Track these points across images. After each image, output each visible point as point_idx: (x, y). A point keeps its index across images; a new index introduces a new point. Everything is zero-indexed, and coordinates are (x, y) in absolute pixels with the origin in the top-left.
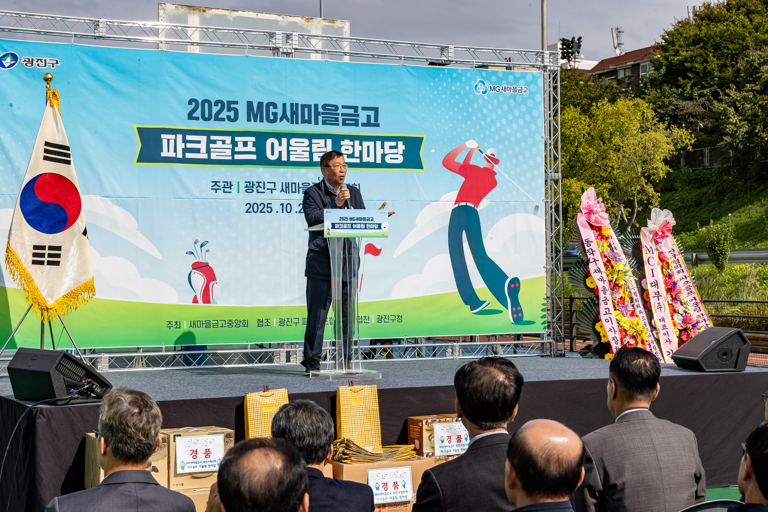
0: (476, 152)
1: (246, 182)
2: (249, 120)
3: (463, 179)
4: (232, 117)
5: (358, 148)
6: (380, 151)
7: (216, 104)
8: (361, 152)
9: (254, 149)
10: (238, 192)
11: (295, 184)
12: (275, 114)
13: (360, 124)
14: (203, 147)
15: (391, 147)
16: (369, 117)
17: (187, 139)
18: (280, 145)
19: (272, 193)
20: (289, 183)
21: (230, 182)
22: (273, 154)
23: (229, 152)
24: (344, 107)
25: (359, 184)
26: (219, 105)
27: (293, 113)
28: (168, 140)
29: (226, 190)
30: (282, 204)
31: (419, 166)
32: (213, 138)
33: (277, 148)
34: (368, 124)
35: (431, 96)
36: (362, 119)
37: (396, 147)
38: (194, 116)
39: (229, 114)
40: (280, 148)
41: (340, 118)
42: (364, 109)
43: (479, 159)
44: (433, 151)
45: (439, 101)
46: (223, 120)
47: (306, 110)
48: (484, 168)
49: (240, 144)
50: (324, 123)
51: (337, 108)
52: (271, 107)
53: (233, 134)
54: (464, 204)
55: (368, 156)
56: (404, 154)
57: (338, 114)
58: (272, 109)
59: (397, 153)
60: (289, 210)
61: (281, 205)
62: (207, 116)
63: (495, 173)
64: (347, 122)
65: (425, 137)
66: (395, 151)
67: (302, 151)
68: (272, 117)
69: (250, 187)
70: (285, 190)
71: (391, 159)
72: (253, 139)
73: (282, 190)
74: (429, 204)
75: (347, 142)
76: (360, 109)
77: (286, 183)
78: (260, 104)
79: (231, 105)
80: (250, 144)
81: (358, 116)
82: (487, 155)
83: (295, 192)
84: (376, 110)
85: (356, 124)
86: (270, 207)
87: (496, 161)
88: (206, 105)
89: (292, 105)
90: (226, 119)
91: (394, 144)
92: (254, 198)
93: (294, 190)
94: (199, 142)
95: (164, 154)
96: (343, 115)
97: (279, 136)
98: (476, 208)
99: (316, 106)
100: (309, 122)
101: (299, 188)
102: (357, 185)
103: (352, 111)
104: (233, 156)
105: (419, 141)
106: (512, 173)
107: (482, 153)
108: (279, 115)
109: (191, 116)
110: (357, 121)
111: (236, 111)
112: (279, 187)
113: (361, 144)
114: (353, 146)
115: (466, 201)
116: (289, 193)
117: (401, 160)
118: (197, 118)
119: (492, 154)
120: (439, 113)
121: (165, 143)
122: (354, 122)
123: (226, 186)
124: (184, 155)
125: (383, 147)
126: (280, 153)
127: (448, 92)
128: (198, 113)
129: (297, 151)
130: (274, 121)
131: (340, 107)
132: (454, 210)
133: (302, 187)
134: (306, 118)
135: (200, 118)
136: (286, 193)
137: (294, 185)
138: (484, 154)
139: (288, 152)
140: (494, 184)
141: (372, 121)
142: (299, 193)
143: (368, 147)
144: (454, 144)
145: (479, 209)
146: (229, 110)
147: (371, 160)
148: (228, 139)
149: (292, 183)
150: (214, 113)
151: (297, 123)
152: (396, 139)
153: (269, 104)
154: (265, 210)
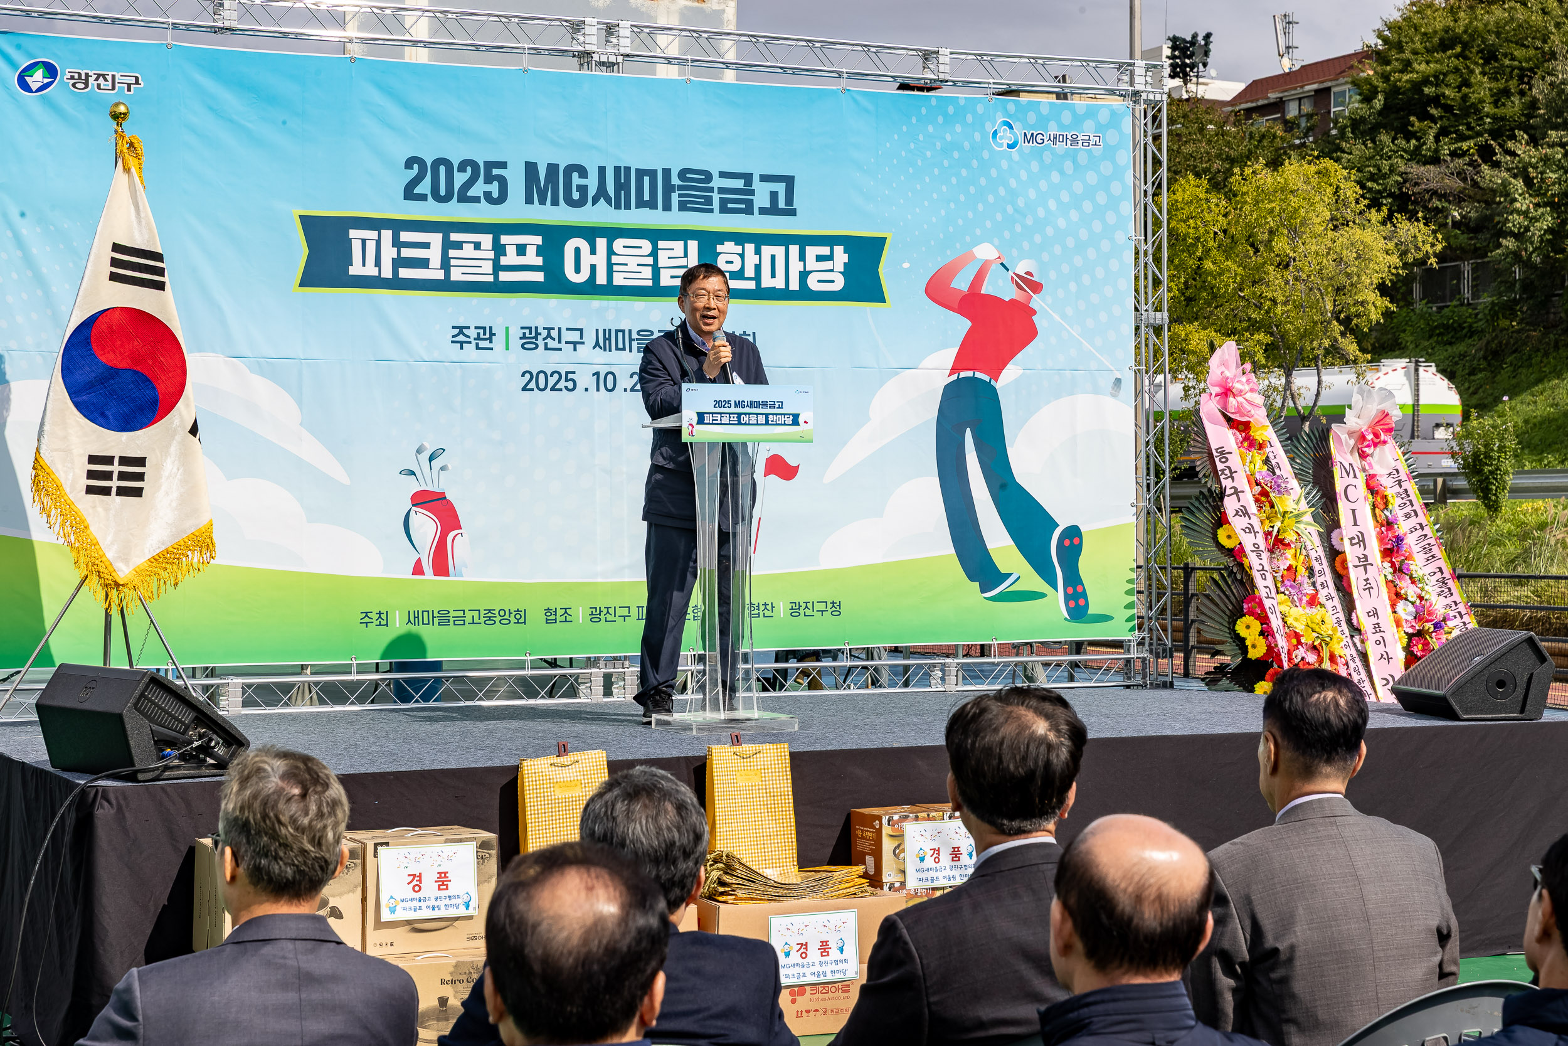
0: (995, 268)
1: (522, 328)
2: (529, 200)
3: (967, 324)
4: (495, 195)
5: (751, 259)
6: (796, 267)
7: (462, 167)
8: (758, 268)
9: (539, 261)
10: (507, 349)
11: (623, 331)
12: (583, 189)
13: (756, 211)
14: (434, 255)
15: (820, 258)
16: (774, 195)
17: (402, 239)
18: (593, 251)
19: (575, 350)
20: (610, 330)
21: (491, 328)
22: (577, 270)
23: (488, 267)
24: (723, 175)
25: (754, 333)
26: (469, 169)
27: (619, 187)
28: (364, 241)
29: (482, 344)
30: (597, 374)
31: (877, 296)
32: (455, 237)
33: (587, 260)
34: (773, 210)
35: (903, 154)
36: (761, 199)
37: (830, 257)
38: (416, 191)
39: (488, 188)
40: (593, 259)
41: (716, 197)
42: (764, 178)
43: (1000, 283)
44: (906, 265)
45: (920, 163)
46: (476, 200)
47: (647, 179)
48: (1012, 300)
49: (511, 251)
50: (683, 207)
51: (709, 177)
52: (575, 175)
53: (497, 230)
54: (969, 374)
55: (773, 275)
56: (847, 272)
57: (711, 190)
58: (576, 179)
59: (832, 271)
60: (610, 386)
61: (594, 375)
62: (443, 192)
63: (1034, 312)
64: (729, 206)
65: (889, 236)
66: (827, 265)
67: (638, 265)
68: (576, 196)
69: (530, 338)
70: (602, 345)
71: (819, 281)
72: (538, 240)
73: (597, 344)
74: (897, 374)
75: (729, 246)
76: (756, 179)
77: (604, 330)
78: (552, 169)
79: (492, 170)
80: (531, 251)
81: (752, 193)
82: (1016, 275)
83: (624, 349)
84: (789, 181)
85: (749, 210)
86: (573, 381)
87: (1036, 287)
88: (442, 169)
89: (617, 169)
90: (482, 199)
91: (825, 250)
92: (538, 360)
93: (620, 346)
94: (426, 246)
95: (356, 269)
96: (721, 190)
97: (590, 234)
98: (993, 383)
99: (667, 172)
100: (652, 205)
101: (631, 340)
102: (749, 335)
103: (739, 184)
104: (495, 273)
105: (878, 244)
106: (1069, 311)
107: (1008, 270)
108: (592, 191)
109: (409, 193)
110: (750, 203)
111: (503, 182)
112: (590, 338)
113: (758, 252)
114: (742, 256)
115: (974, 369)
116: (610, 350)
117: (839, 284)
118: (423, 198)
119: (1028, 273)
120: (918, 187)
121: (356, 247)
122: (743, 206)
123: (482, 336)
124: (395, 272)
125: (802, 257)
126: (593, 268)
127: (938, 145)
128: (424, 187)
129: (626, 265)
130: (581, 203)
131: (715, 175)
132: (947, 387)
133: (637, 339)
134: (647, 197)
135: (429, 197)
136: (605, 350)
137: (620, 335)
138: (1011, 273)
139: (610, 266)
140: (1031, 333)
141: (782, 204)
142: (631, 351)
143: (773, 257)
144: (949, 252)
145: (999, 385)
146: (489, 180)
147: (779, 283)
148: (486, 240)
149: (617, 331)
150: (457, 186)
151: (628, 207)
152: (830, 241)
153: (571, 169)
154: (560, 385)
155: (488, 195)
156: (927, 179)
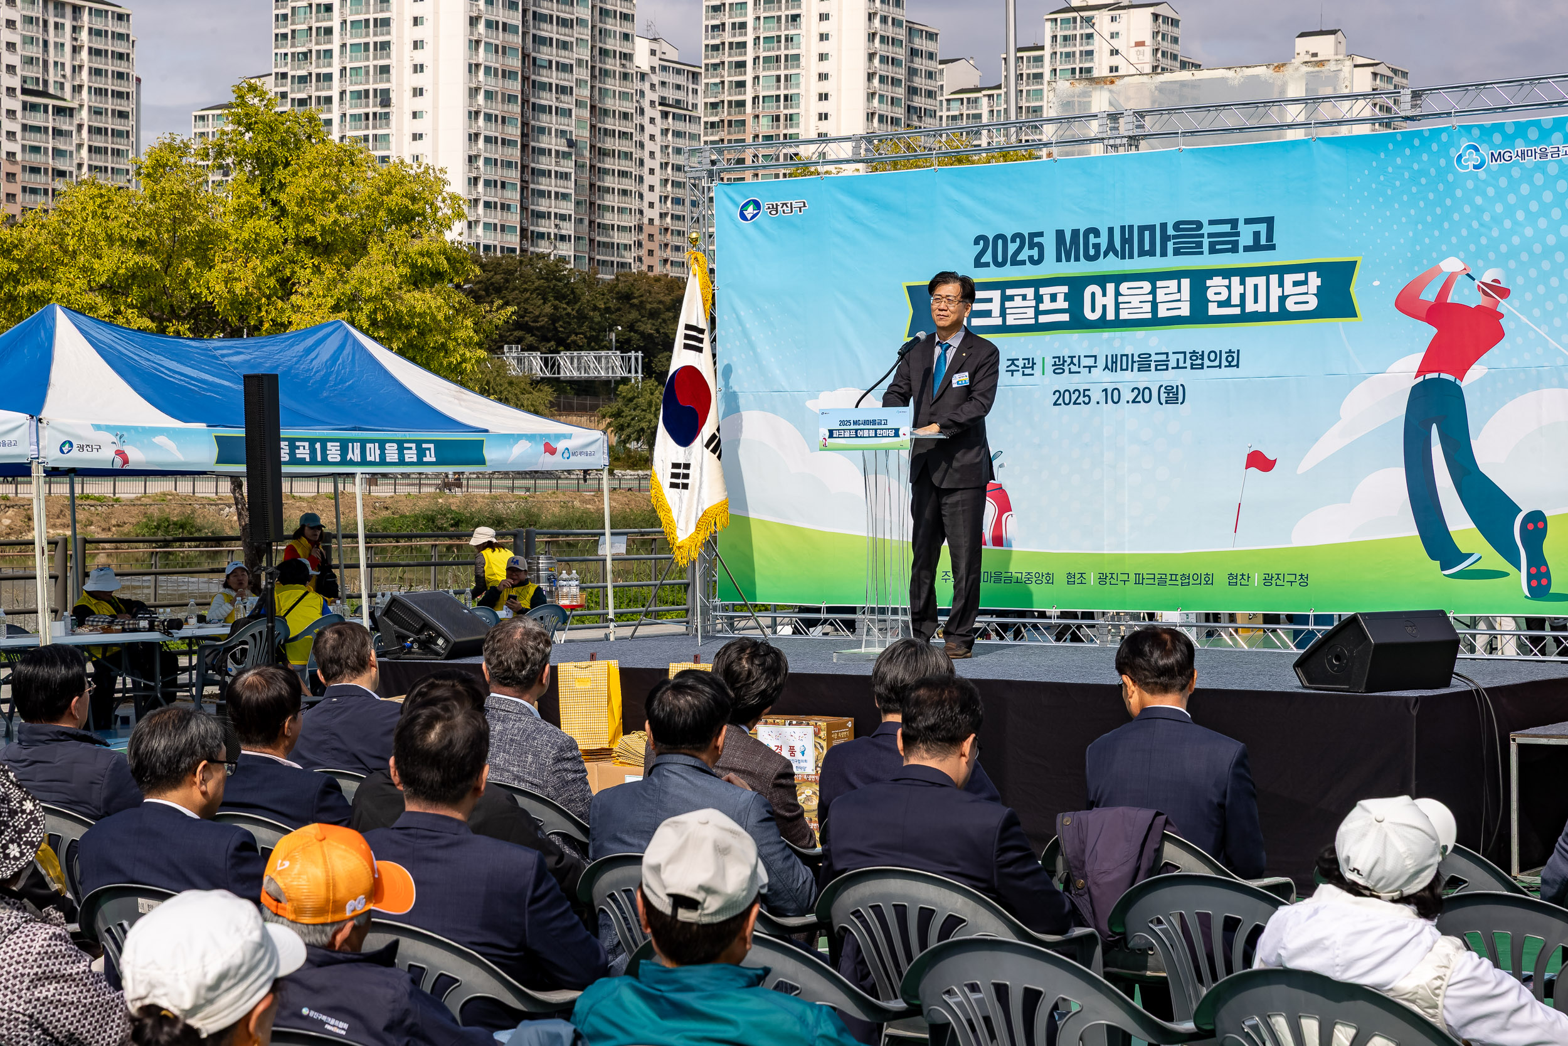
0: (1461, 279)
1: (1053, 358)
2: (1059, 260)
3: (1434, 331)
4: (1036, 258)
5: (1237, 289)
6: (1275, 292)
8: (1243, 297)
9: (1066, 305)
10: (1044, 374)
11: (1127, 356)
12: (1097, 246)
13: (1241, 249)
14: (995, 307)
15: (1296, 284)
16: (1257, 235)
18: (1104, 295)
19: (1090, 372)
20: (1116, 355)
21: (1033, 359)
22: (1093, 310)
23: (1031, 313)
24: (1211, 222)
26: (1018, 240)
27: (1124, 241)
30: (1106, 390)
31: (1349, 311)
32: (1009, 292)
33: (1100, 301)
34: (1256, 247)
35: (1374, 186)
36: (1246, 239)
37: (1305, 282)
38: (982, 260)
39: (1031, 252)
40: (1105, 301)
41: (1206, 242)
42: (1248, 221)
43: (1466, 292)
44: (1376, 283)
45: (1389, 192)
46: (1023, 263)
47: (1147, 233)
48: (1479, 307)
49: (1047, 299)
50: (1177, 252)
51: (1199, 225)
52: (1091, 236)
53: (1037, 284)
54: (1435, 375)
55: (1256, 301)
57: (1202, 236)
58: (1092, 240)
59: (1307, 293)
60: (1116, 399)
61: (1103, 391)
62: (1000, 259)
63: (1502, 316)
64: (1218, 247)
65: (1359, 259)
66: (1303, 289)
67: (1140, 302)
68: (1092, 252)
69: (1060, 364)
70: (1110, 368)
71: (1296, 303)
72: (1065, 289)
73: (1107, 367)
74: (1366, 378)
75: (1218, 280)
76: (1241, 223)
77: (1112, 356)
78: (1075, 233)
79: (1033, 240)
80: (1061, 297)
81: (1238, 234)
82: (1483, 283)
83: (1127, 369)
84: (1269, 221)
85: (1234, 249)
86: (1089, 396)
87: (1504, 293)
88: (1000, 242)
89: (1123, 228)
90: (1027, 262)
91: (1301, 277)
92: (1066, 382)
93: (1124, 367)
94: (990, 300)
96: (1210, 235)
97: (1101, 281)
98: (1458, 382)
99: (1164, 226)
100: (1152, 253)
101: (1133, 362)
102: (1232, 352)
103: (1227, 228)
104: (1036, 318)
105: (1346, 270)
106: (1537, 313)
107: (1474, 280)
108: (1103, 248)
109: (978, 263)
110: (1235, 243)
111: (1041, 247)
112: (1101, 363)
113: (1243, 283)
114: (1229, 287)
115: (1440, 371)
116: (1117, 371)
117: (1313, 304)
118: (987, 265)
119: (1495, 281)
120: (1388, 213)
122: (1230, 246)
123: (1027, 365)
125: (1281, 284)
126: (1104, 307)
127: (1407, 175)
128: (987, 257)
129: (1131, 302)
130: (1095, 258)
131: (1205, 223)
132: (1414, 388)
133: (1139, 361)
134: (1147, 247)
135: (992, 264)
136: (1113, 371)
137: (1124, 358)
138: (1477, 282)
139: (1117, 304)
140: (1498, 335)
141: (1263, 241)
142: (1133, 371)
143: (1256, 286)
145: (1463, 384)
146: (1031, 248)
147: (1261, 307)
148: (1030, 292)
149: (1122, 356)
150: (1010, 253)
151: (1131, 257)
152: (1305, 268)
153: (1088, 231)
154: (1080, 400)
155: (1031, 258)
156: (1396, 206)
